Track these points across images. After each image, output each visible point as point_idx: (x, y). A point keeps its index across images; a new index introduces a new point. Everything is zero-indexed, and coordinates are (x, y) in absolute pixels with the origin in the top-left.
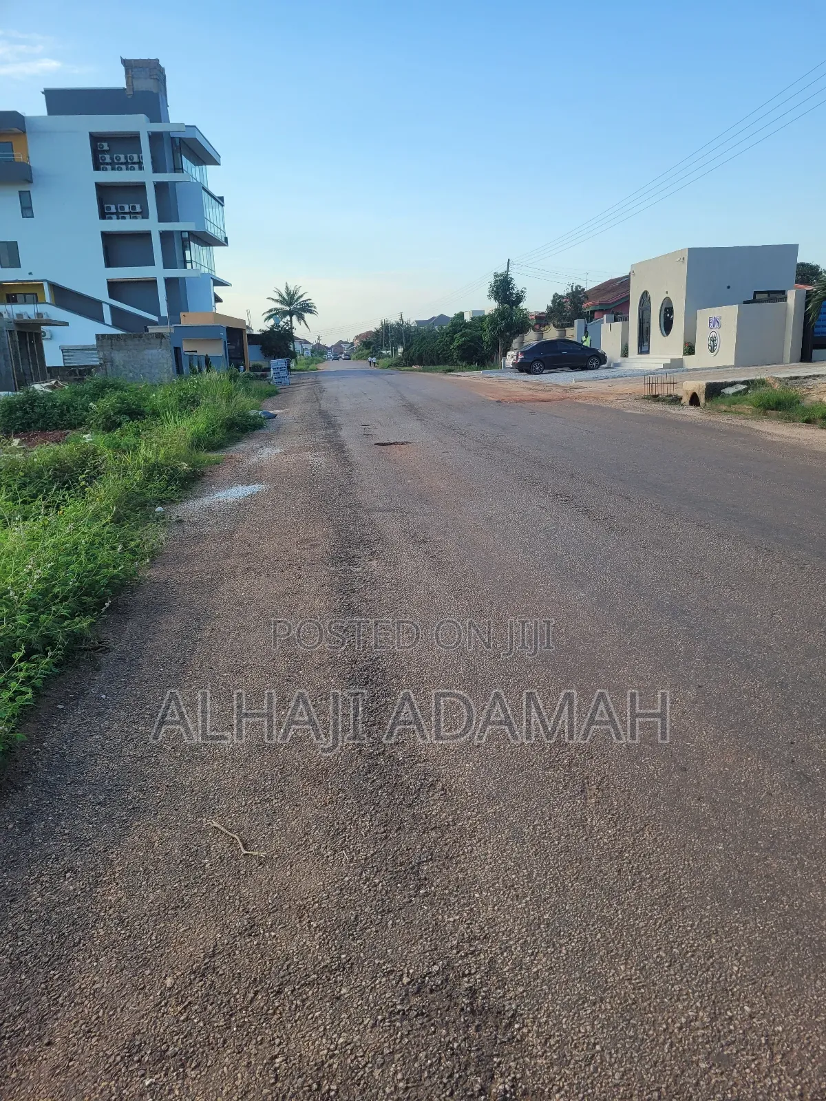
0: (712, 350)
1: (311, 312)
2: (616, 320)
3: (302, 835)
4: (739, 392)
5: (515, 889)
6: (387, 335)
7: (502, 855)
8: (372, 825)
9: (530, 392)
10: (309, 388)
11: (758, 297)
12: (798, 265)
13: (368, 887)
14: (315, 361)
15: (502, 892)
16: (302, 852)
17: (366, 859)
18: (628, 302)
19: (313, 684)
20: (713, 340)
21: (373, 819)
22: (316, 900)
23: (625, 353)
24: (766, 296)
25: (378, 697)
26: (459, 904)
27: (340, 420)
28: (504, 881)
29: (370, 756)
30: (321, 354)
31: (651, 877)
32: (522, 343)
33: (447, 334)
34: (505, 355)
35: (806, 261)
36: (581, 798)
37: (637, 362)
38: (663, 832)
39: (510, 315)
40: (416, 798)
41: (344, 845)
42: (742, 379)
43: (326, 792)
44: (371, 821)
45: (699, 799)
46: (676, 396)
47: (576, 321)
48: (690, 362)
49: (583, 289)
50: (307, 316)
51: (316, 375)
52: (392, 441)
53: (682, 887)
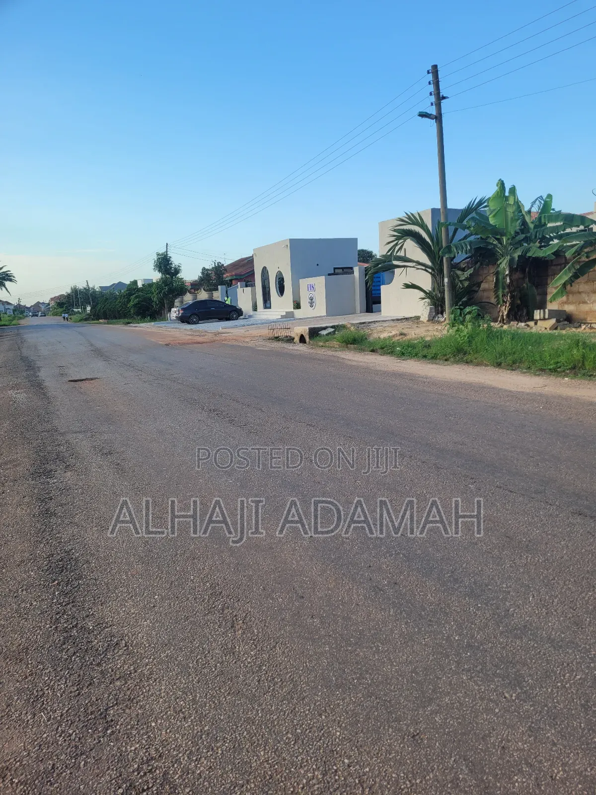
0: (311, 306)
1: (11, 280)
2: (247, 286)
3: (5, 707)
4: (330, 333)
5: (183, 712)
6: (76, 297)
7: (173, 688)
8: (67, 686)
9: (190, 337)
10: (11, 340)
11: (337, 271)
12: (359, 251)
13: (64, 738)
14: (17, 318)
15: (173, 717)
16: (5, 722)
17: (61, 716)
18: (253, 274)
19: (15, 579)
20: (311, 299)
21: (68, 681)
22: (18, 759)
23: (255, 308)
24: (341, 271)
25: (72, 580)
26: (138, 735)
27: (39, 364)
28: (174, 708)
29: (65, 630)
30: (22, 312)
31: (281, 680)
32: (182, 302)
33: (124, 296)
34: (170, 311)
35: (365, 248)
36: (231, 632)
37: (263, 314)
38: (289, 645)
39: (171, 282)
40: (104, 657)
41: (42, 708)
42: (331, 325)
43: (27, 667)
44: (66, 683)
45: (313, 617)
46: (291, 337)
47: (219, 287)
48: (298, 313)
49: (223, 265)
50: (7, 283)
51: (18, 329)
52: (84, 378)
53: (302, 683)
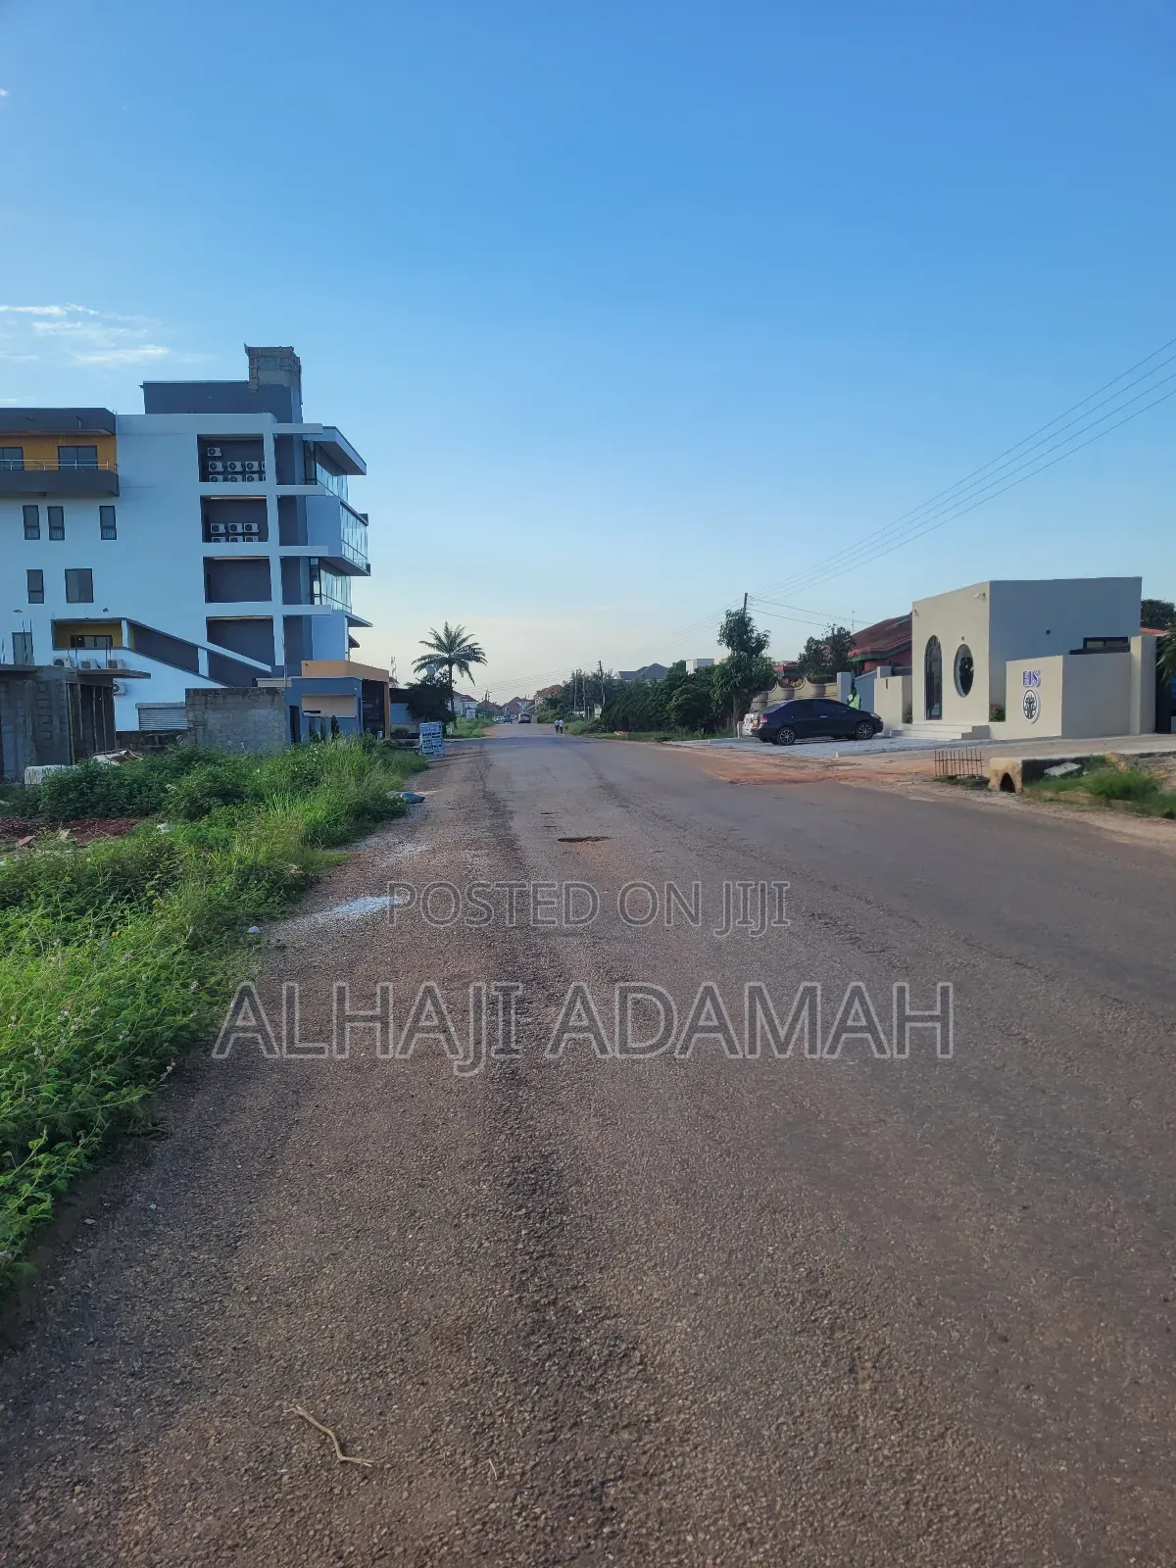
0: (1030, 716)
1: (478, 660)
2: (894, 674)
3: (429, 1432)
4: (1070, 774)
5: (748, 1529)
6: (579, 691)
7: (729, 1472)
8: (535, 1417)
9: (776, 770)
10: (471, 762)
11: (1090, 645)
12: (1144, 603)
13: (525, 1519)
14: (480, 725)
15: (727, 1535)
16: (428, 1461)
17: (523, 1474)
18: (910, 649)
19: (456, 1192)
20: (1030, 701)
21: (537, 1409)
22: (446, 1539)
23: (908, 718)
24: (1100, 644)
25: (551, 1213)
26: (661, 1552)
27: (511, 806)
28: (731, 1515)
29: (535, 1307)
30: (490, 715)
31: (957, 1514)
32: (764, 702)
33: (662, 690)
34: (742, 719)
35: (1155, 598)
36: (849, 1383)
37: (924, 730)
38: (973, 1439)
39: (749, 666)
40: (601, 1375)
41: (490, 1450)
42: (1073, 756)
43: (468, 1364)
44: (532, 1411)
45: (1028, 1388)
46: (981, 777)
47: (839, 675)
48: (999, 730)
49: (848, 633)
50: (472, 665)
51: (482, 743)
52: (582, 836)
53: (1004, 1532)
